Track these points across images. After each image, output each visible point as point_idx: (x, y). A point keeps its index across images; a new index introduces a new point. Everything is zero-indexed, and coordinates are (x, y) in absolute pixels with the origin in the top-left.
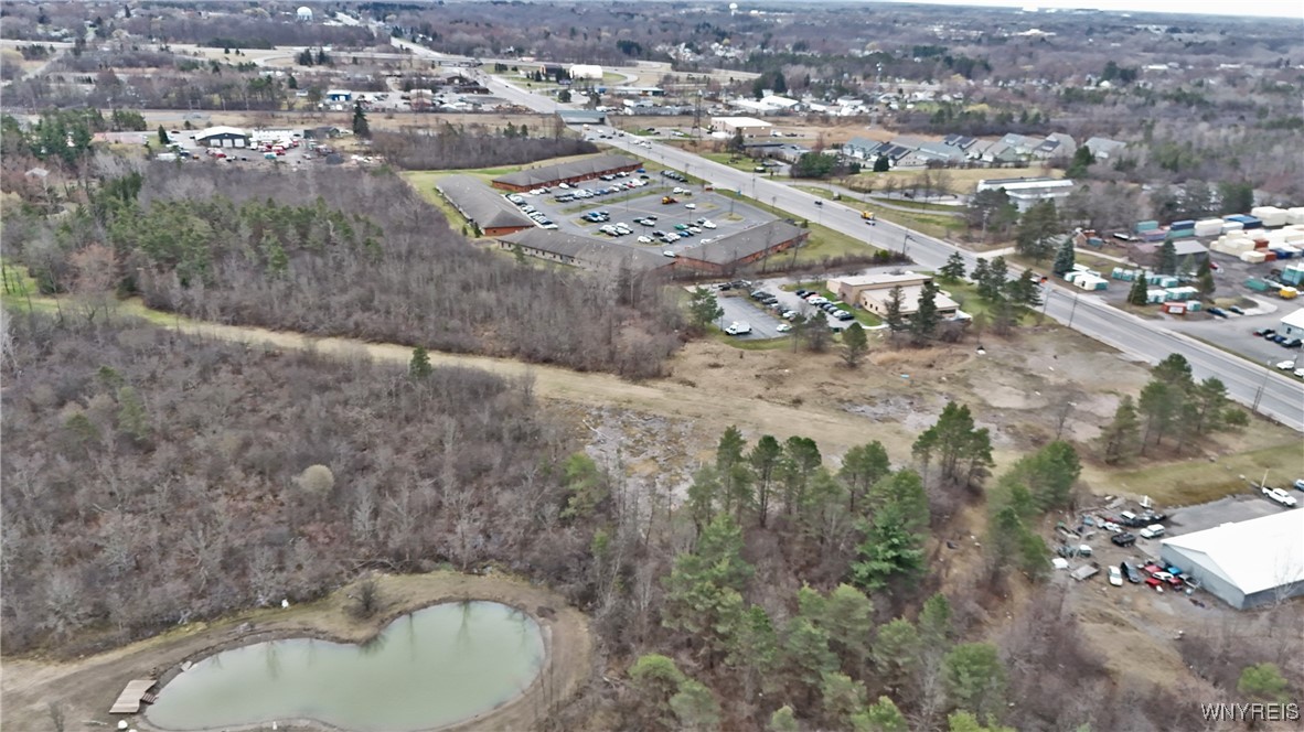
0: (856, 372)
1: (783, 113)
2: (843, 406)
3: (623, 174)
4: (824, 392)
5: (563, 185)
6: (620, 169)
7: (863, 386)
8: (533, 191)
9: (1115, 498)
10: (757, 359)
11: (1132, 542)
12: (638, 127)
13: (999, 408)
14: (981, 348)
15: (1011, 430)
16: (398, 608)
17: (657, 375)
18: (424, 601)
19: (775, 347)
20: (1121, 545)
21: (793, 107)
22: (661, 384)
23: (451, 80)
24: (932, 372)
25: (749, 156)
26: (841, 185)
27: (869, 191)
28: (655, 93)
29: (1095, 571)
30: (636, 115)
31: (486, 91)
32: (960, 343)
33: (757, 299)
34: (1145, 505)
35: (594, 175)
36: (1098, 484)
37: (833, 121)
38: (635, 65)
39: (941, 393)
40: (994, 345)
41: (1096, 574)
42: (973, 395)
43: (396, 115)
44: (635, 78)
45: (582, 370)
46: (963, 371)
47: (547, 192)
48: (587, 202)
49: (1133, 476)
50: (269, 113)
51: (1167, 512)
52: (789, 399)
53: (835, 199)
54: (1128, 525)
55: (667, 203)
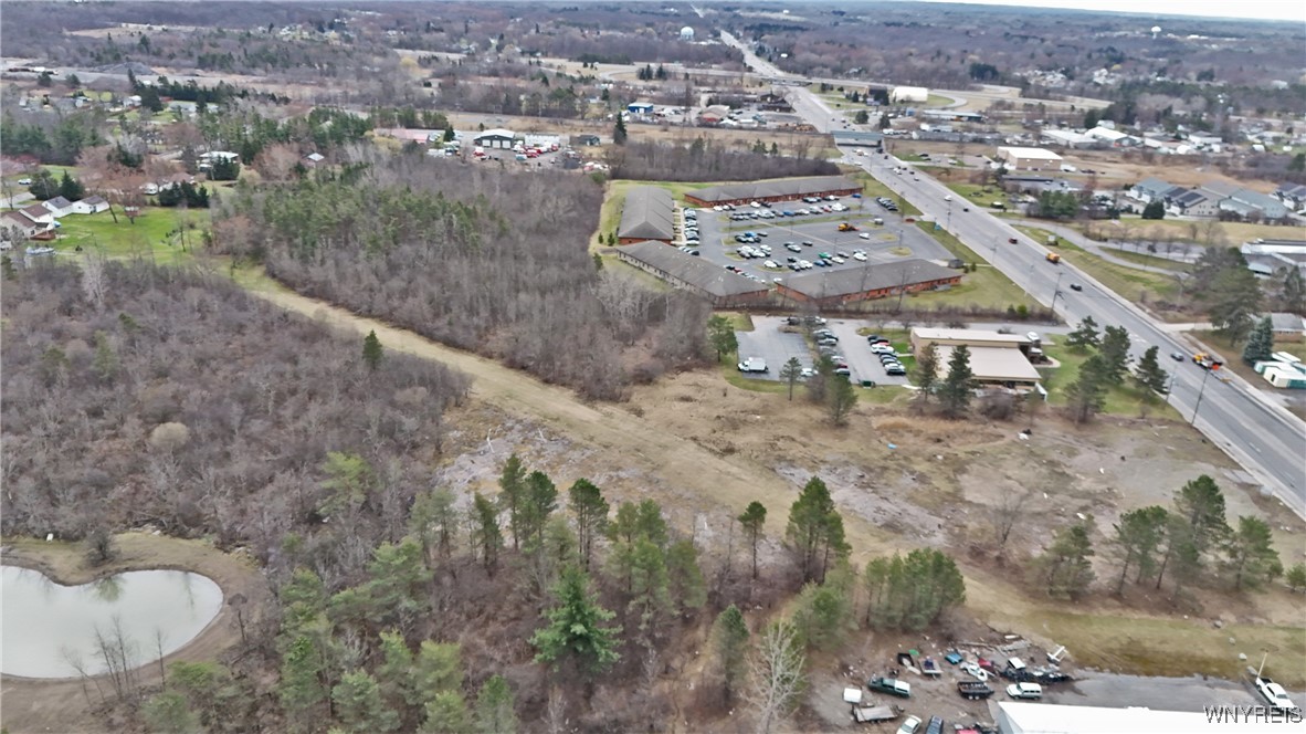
0: (838, 432)
1: (1100, 146)
2: (777, 466)
3: (832, 197)
4: (773, 446)
5: (755, 204)
6: (831, 193)
7: (826, 447)
8: (718, 208)
9: (1020, 638)
10: (742, 400)
11: (985, 696)
12: (912, 151)
13: (970, 502)
14: (1028, 432)
15: (957, 530)
16: (130, 564)
17: (613, 399)
18: (156, 563)
19: (776, 391)
20: (965, 695)
21: (1119, 141)
22: (609, 408)
23: (764, 98)
24: (933, 448)
25: (1004, 189)
26: (1079, 229)
27: (1106, 240)
28: (970, 118)
29: (891, 715)
30: (920, 139)
31: (789, 109)
32: (1010, 421)
33: (816, 339)
34: (1053, 657)
35: (797, 196)
36: (1008, 618)
37: (1158, 159)
38: (980, 89)
39: (912, 473)
40: (1051, 432)
41: (891, 720)
42: (952, 481)
43: (671, 128)
44: (964, 102)
45: (547, 382)
46: (973, 453)
47: (731, 209)
48: (760, 221)
49: (1070, 617)
50: (559, 120)
51: (1077, 673)
52: (723, 447)
53: (1051, 244)
54: (1004, 675)
55: (843, 230)
